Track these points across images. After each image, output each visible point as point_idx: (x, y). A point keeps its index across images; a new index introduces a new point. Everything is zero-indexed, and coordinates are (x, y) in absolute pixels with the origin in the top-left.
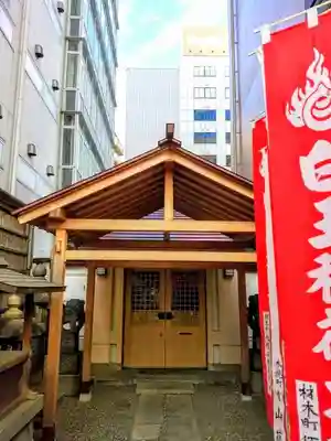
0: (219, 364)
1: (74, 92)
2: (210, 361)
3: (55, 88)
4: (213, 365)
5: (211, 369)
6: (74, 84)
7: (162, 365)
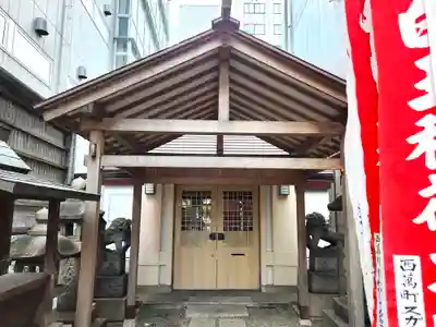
0: (272, 286)
1: (127, 19)
2: (264, 283)
3: (107, 13)
4: (267, 286)
5: (264, 290)
6: (127, 12)
7: (213, 287)
